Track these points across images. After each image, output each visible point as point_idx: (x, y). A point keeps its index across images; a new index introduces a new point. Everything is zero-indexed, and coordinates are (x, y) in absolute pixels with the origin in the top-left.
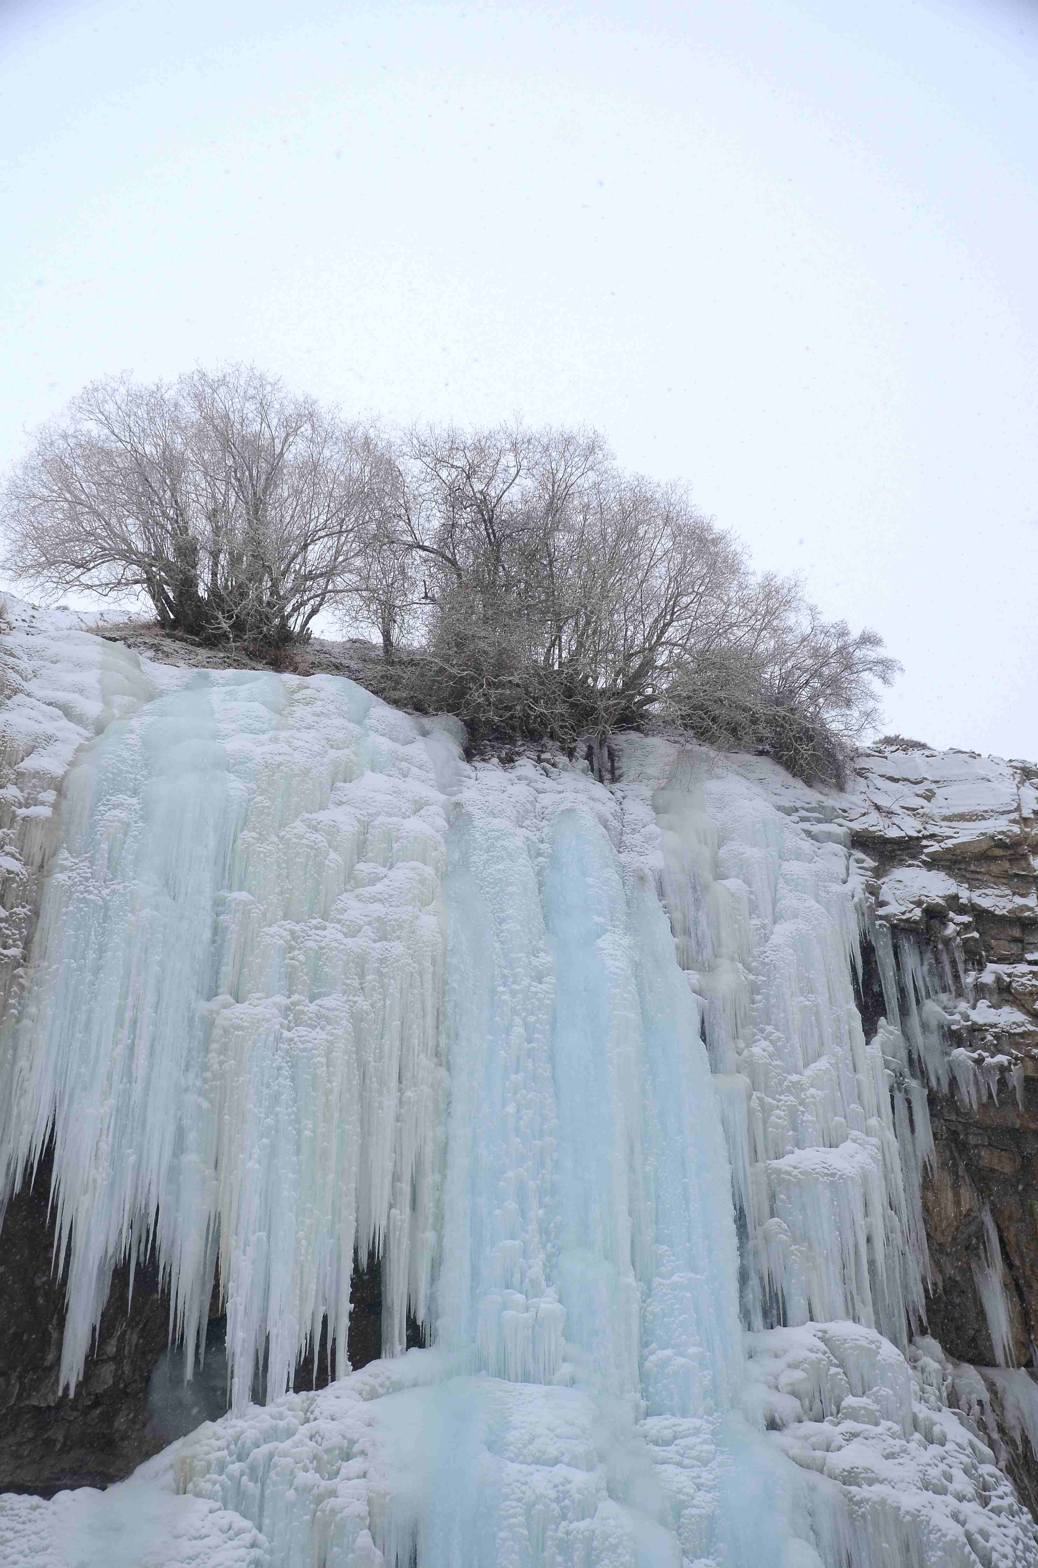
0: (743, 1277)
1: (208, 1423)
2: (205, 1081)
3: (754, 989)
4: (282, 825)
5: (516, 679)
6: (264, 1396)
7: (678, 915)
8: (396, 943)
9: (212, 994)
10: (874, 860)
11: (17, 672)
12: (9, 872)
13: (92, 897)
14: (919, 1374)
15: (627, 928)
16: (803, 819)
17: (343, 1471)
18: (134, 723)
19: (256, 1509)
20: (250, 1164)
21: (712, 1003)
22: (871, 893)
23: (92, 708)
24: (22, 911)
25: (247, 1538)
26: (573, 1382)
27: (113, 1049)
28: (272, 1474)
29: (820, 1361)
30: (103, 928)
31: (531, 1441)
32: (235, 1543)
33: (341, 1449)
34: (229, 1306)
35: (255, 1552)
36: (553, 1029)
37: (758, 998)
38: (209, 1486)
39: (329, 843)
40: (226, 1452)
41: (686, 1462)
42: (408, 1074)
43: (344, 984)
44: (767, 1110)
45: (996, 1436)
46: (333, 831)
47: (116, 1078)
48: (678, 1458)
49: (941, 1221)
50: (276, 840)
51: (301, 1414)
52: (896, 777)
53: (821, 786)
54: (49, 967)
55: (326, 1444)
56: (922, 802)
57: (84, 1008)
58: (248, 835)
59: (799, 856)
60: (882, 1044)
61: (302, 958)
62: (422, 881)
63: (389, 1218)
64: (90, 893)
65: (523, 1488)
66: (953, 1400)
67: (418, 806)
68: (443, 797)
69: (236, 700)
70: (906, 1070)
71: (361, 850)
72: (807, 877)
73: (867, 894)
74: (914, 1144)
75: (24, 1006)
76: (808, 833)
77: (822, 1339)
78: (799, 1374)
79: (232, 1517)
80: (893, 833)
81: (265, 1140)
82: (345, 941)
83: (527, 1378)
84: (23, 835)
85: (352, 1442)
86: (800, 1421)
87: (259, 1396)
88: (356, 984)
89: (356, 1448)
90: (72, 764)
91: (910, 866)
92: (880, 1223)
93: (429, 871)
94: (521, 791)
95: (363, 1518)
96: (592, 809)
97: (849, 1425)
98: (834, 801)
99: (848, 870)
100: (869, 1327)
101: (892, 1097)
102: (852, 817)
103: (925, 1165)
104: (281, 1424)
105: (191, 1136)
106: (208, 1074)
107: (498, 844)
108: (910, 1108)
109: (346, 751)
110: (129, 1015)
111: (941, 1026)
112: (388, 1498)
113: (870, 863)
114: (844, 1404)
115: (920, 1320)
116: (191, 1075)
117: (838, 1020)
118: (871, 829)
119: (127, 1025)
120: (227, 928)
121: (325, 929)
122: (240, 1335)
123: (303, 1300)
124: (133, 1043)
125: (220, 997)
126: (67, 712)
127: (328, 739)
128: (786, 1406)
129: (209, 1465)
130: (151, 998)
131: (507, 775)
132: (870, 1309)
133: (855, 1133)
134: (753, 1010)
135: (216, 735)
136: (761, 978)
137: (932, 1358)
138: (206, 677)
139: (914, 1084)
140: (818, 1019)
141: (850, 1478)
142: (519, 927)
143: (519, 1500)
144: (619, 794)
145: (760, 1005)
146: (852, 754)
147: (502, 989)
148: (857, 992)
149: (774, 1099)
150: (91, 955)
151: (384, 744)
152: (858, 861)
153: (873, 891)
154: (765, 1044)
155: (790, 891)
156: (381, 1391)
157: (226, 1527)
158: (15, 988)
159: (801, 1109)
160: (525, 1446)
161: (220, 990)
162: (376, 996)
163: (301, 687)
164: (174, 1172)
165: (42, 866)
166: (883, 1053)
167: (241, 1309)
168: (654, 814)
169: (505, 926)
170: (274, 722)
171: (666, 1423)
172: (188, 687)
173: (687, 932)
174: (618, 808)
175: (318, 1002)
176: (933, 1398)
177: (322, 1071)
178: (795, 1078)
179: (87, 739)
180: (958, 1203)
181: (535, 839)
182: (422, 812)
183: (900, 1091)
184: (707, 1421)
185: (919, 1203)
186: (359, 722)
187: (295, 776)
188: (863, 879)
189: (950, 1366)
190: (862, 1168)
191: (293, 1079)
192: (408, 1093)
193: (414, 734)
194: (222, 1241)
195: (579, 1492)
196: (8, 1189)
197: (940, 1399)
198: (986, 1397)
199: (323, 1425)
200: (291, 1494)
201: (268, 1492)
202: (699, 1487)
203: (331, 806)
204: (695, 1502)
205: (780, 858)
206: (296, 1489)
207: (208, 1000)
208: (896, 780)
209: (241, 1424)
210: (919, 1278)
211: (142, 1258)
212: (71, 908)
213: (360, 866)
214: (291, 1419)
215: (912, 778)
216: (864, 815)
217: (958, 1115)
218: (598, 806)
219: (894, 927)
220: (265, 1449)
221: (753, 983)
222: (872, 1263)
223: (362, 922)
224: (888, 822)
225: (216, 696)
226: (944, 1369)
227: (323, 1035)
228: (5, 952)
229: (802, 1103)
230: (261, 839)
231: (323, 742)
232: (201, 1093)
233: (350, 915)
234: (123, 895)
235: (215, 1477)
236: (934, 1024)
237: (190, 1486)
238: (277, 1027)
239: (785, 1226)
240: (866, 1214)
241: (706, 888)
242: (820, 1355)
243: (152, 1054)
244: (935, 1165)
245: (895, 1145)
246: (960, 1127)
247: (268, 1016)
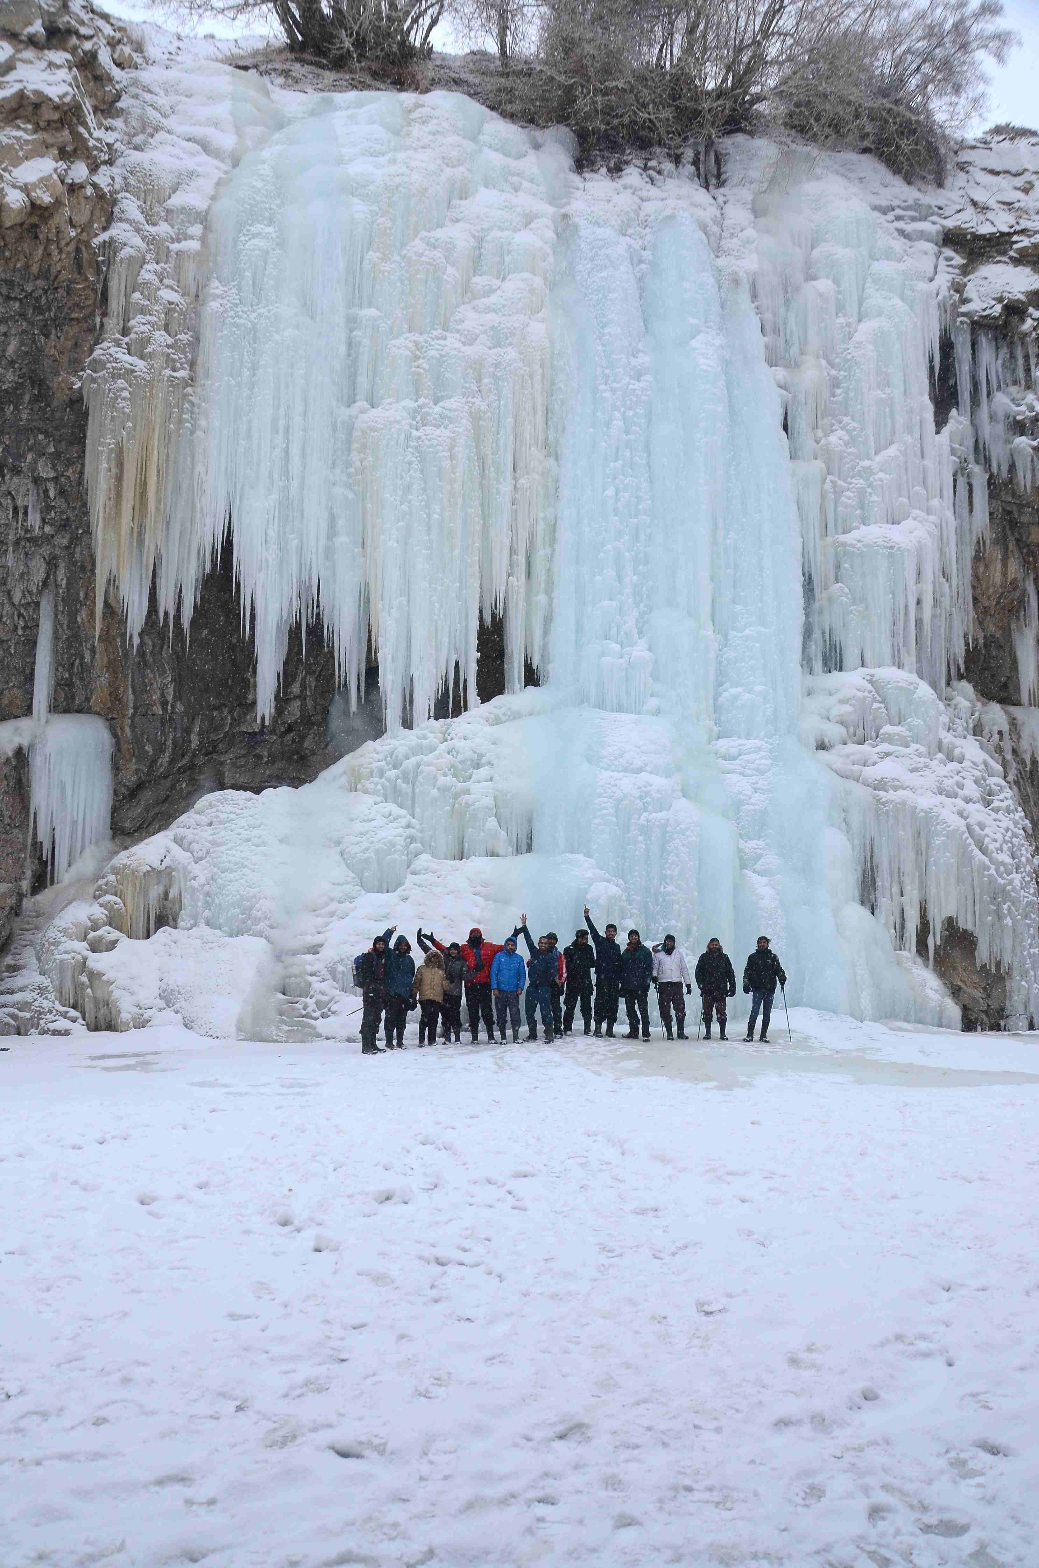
0: (808, 633)
1: (369, 742)
2: (349, 475)
3: (835, 383)
4: (403, 245)
5: (621, 84)
6: (412, 722)
7: (768, 316)
8: (509, 349)
9: (351, 401)
10: (963, 258)
11: (155, 108)
12: (171, 303)
13: (242, 321)
14: (951, 710)
15: (721, 329)
16: (898, 218)
17: (474, 777)
18: (265, 154)
19: (409, 802)
20: (390, 543)
21: (795, 397)
22: (957, 291)
23: (227, 141)
24: (184, 337)
25: (404, 822)
26: (658, 712)
27: (271, 453)
28: (420, 778)
29: (865, 698)
30: (254, 348)
31: (621, 755)
32: (394, 825)
33: (472, 760)
34: (380, 656)
35: (410, 831)
36: (649, 423)
37: (838, 391)
38: (372, 786)
39: (447, 258)
40: (383, 763)
41: (748, 772)
42: (521, 465)
43: (463, 387)
44: (838, 493)
45: (1009, 757)
46: (449, 248)
47: (276, 476)
48: (742, 770)
49: (988, 588)
50: (398, 258)
51: (441, 735)
52: (997, 169)
53: (920, 183)
54: (212, 385)
55: (460, 757)
56: (1020, 195)
57: (244, 419)
58: (373, 256)
59: (889, 255)
60: (951, 434)
61: (426, 366)
62: (532, 291)
63: (507, 585)
64: (240, 317)
65: (614, 789)
66: (977, 730)
67: (529, 219)
68: (551, 210)
69: (357, 123)
70: (971, 457)
71: (476, 265)
72: (895, 276)
73: (952, 292)
74: (970, 524)
75: (195, 420)
76: (901, 232)
77: (870, 681)
78: (848, 708)
79: (391, 807)
80: (985, 229)
81: (401, 523)
82: (463, 349)
83: (620, 709)
84: (178, 268)
85: (481, 756)
86: (845, 744)
87: (407, 723)
88: (475, 388)
89: (484, 760)
90: (214, 198)
91: (998, 262)
92: (930, 588)
93: (538, 281)
94: (625, 200)
95: (490, 809)
96: (692, 215)
97: (885, 747)
98: (931, 197)
99: (936, 267)
100: (911, 672)
101: (955, 481)
102: (947, 214)
103: (978, 542)
104: (425, 742)
105: (341, 523)
106: (352, 470)
107: (602, 253)
108: (971, 491)
109: (461, 169)
110: (282, 422)
111: (1007, 417)
112: (509, 796)
113: (959, 260)
114: (882, 731)
115: (959, 669)
116: (338, 471)
117: (910, 412)
118: (963, 226)
119: (281, 430)
120: (360, 343)
121: (445, 338)
122: (390, 677)
123: (438, 649)
124: (287, 447)
125: (358, 404)
126: (205, 146)
127: (444, 158)
128: (834, 731)
129: (372, 772)
130: (299, 408)
131: (614, 185)
132: (914, 659)
133: (915, 512)
134: (833, 403)
135: (340, 161)
136: (842, 373)
137: (964, 698)
138: (329, 102)
139: (977, 471)
140: (892, 412)
141: (880, 785)
142: (619, 330)
143: (610, 797)
144: (721, 199)
145: (840, 398)
146: (956, 147)
147: (602, 387)
148: (932, 384)
149: (845, 481)
150: (246, 373)
151: (497, 159)
152: (948, 259)
153: (958, 288)
154: (841, 433)
155: (877, 290)
156: (503, 718)
157: (387, 814)
158: (187, 405)
159: (869, 490)
160: (616, 759)
161: (357, 397)
162: (492, 397)
163: (417, 106)
164: (329, 552)
165: (197, 296)
166: (951, 441)
167: (389, 657)
168: (752, 217)
169: (606, 331)
170: (392, 144)
171: (733, 743)
172: (313, 113)
173: (776, 331)
174: (718, 213)
175: (441, 404)
176: (960, 729)
177: (447, 464)
178: (866, 463)
179: (226, 172)
180: (1004, 574)
181: (637, 247)
182: (533, 225)
183: (963, 475)
184: (767, 742)
185: (969, 572)
186: (474, 139)
187: (414, 195)
188: (950, 277)
189: (979, 704)
190: (919, 542)
191: (422, 471)
192: (522, 481)
193: (526, 147)
194: (372, 605)
195: (658, 792)
196: (201, 570)
197: (966, 729)
198: (1005, 728)
199: (459, 744)
200: (435, 792)
201: (417, 790)
202: (756, 790)
203: (448, 223)
204: (752, 801)
205: (871, 257)
206: (439, 789)
207: (349, 406)
208: (997, 173)
209: (394, 742)
210: (962, 634)
211: (310, 621)
212: (225, 332)
213: (476, 279)
214: (432, 739)
215: (1013, 171)
216: (960, 211)
217: (1013, 497)
218: (699, 212)
219: (973, 323)
220: (413, 760)
221: (835, 378)
222: (919, 622)
223: (477, 331)
224: (982, 217)
225: (338, 120)
226: (974, 706)
227: (447, 433)
228: (175, 374)
229: (870, 485)
230: (385, 259)
231: (439, 161)
232: (348, 486)
233: (467, 325)
234: (268, 318)
235: (377, 779)
236: (1001, 414)
237: (359, 786)
238: (407, 427)
239: (846, 590)
240: (918, 581)
241: (797, 289)
242: (866, 694)
243: (303, 455)
244: (988, 542)
245: (953, 523)
246: (1015, 508)
247: (398, 418)
